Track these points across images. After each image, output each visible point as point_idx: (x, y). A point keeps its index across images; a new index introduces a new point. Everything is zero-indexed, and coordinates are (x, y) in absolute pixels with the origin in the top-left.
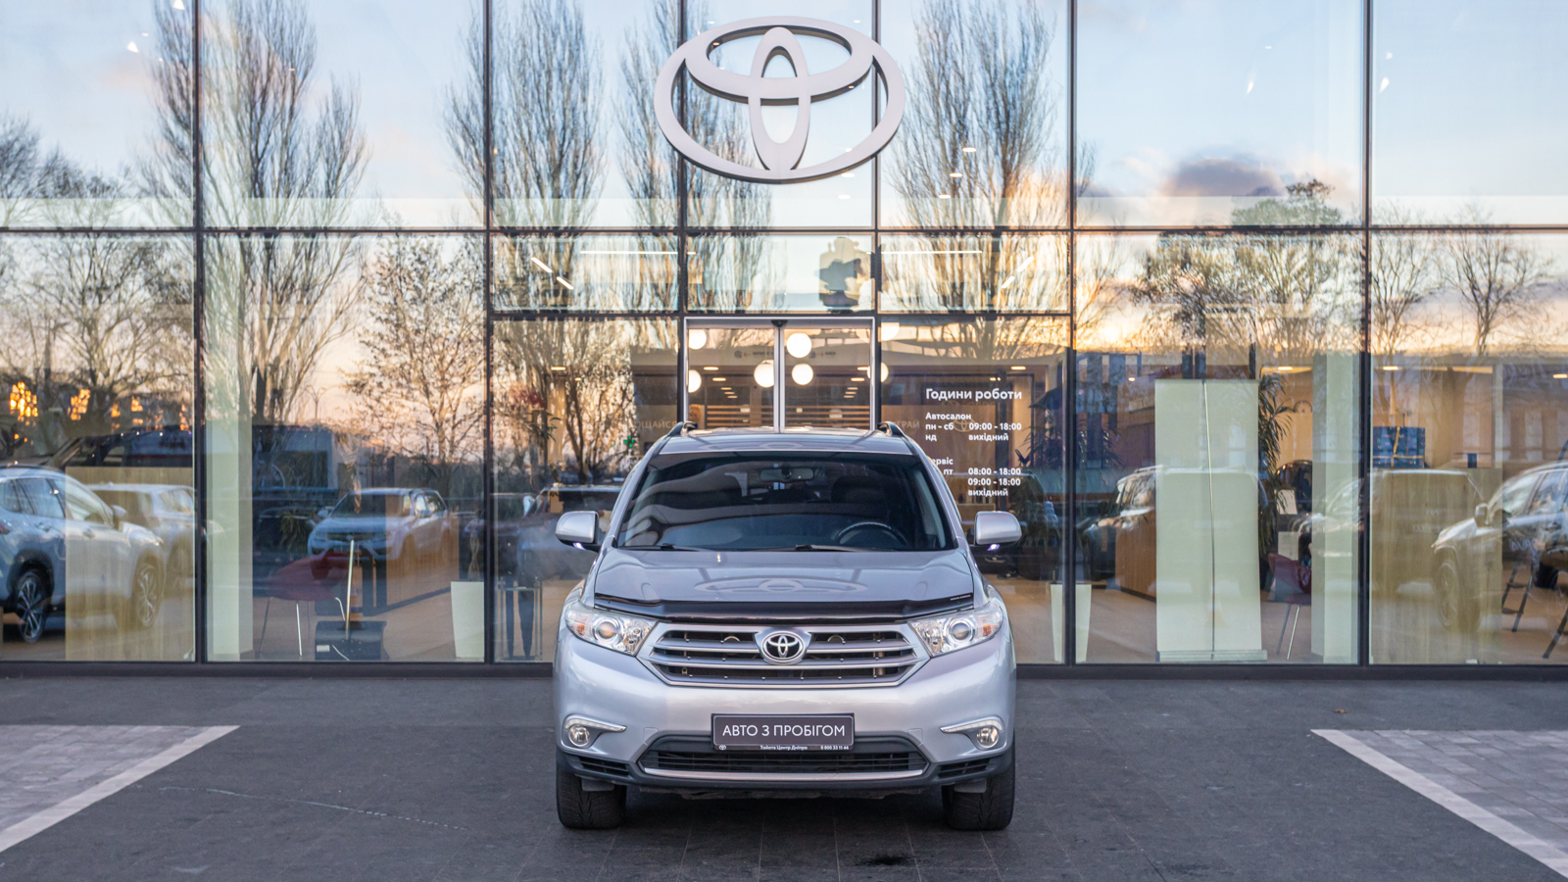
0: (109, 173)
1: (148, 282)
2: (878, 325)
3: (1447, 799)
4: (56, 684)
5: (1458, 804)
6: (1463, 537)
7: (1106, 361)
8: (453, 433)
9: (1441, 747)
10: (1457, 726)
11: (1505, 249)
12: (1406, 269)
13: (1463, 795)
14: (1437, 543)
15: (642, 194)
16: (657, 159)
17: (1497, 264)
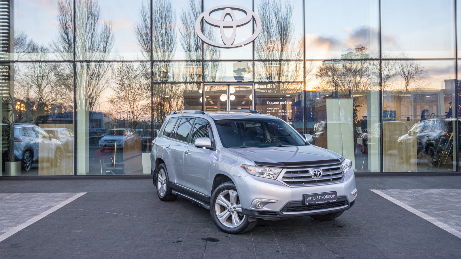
0: (46, 45)
1: (55, 74)
2: (254, 85)
3: (406, 207)
4: (37, 182)
5: (409, 209)
6: (405, 139)
7: (311, 94)
8: (137, 114)
9: (404, 194)
10: (407, 188)
11: (412, 64)
12: (387, 69)
13: (411, 206)
14: (398, 140)
15: (187, 51)
16: (191, 41)
17: (410, 68)
